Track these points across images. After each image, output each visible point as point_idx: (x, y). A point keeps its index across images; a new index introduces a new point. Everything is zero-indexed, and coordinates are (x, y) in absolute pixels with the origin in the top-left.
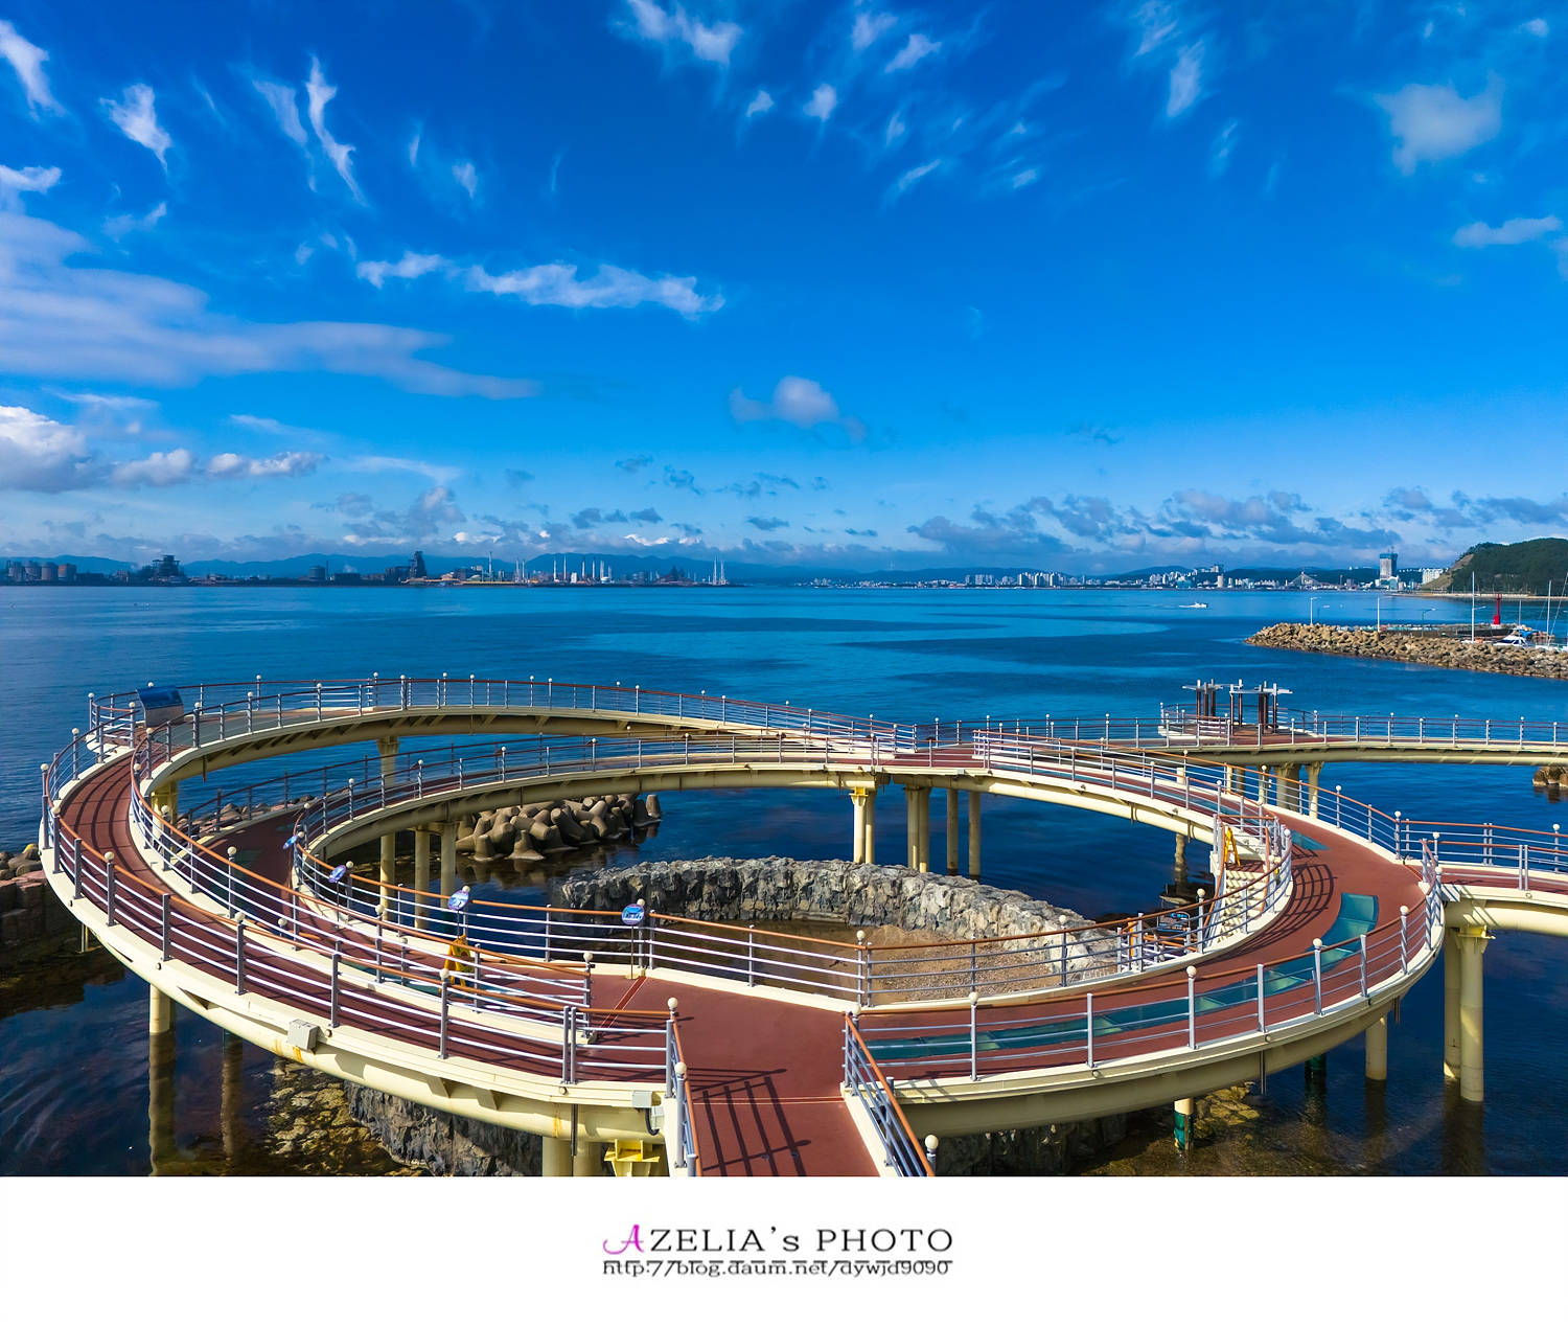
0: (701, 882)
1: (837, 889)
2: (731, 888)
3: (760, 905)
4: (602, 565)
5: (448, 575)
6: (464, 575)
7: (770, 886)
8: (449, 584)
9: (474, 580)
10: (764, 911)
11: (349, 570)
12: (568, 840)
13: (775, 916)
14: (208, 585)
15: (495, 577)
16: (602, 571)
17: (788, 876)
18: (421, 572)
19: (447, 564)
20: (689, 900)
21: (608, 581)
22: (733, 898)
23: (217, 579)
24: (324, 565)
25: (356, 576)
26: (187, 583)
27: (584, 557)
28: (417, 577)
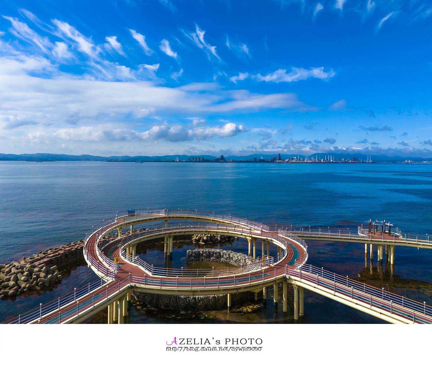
0: (213, 254)
1: (237, 259)
2: (219, 256)
3: (224, 260)
4: (331, 156)
5: (287, 160)
6: (291, 160)
7: (226, 256)
8: (287, 162)
9: (294, 161)
10: (224, 261)
11: (262, 158)
12: (211, 241)
13: (226, 262)
14: (230, 162)
15: (300, 160)
16: (331, 158)
17: (229, 255)
18: (280, 159)
19: (286, 156)
20: (211, 257)
21: (333, 161)
22: (220, 258)
23: (232, 161)
24: (256, 157)
25: (264, 160)
26: (226, 162)
27: (326, 154)
28: (279, 160)
